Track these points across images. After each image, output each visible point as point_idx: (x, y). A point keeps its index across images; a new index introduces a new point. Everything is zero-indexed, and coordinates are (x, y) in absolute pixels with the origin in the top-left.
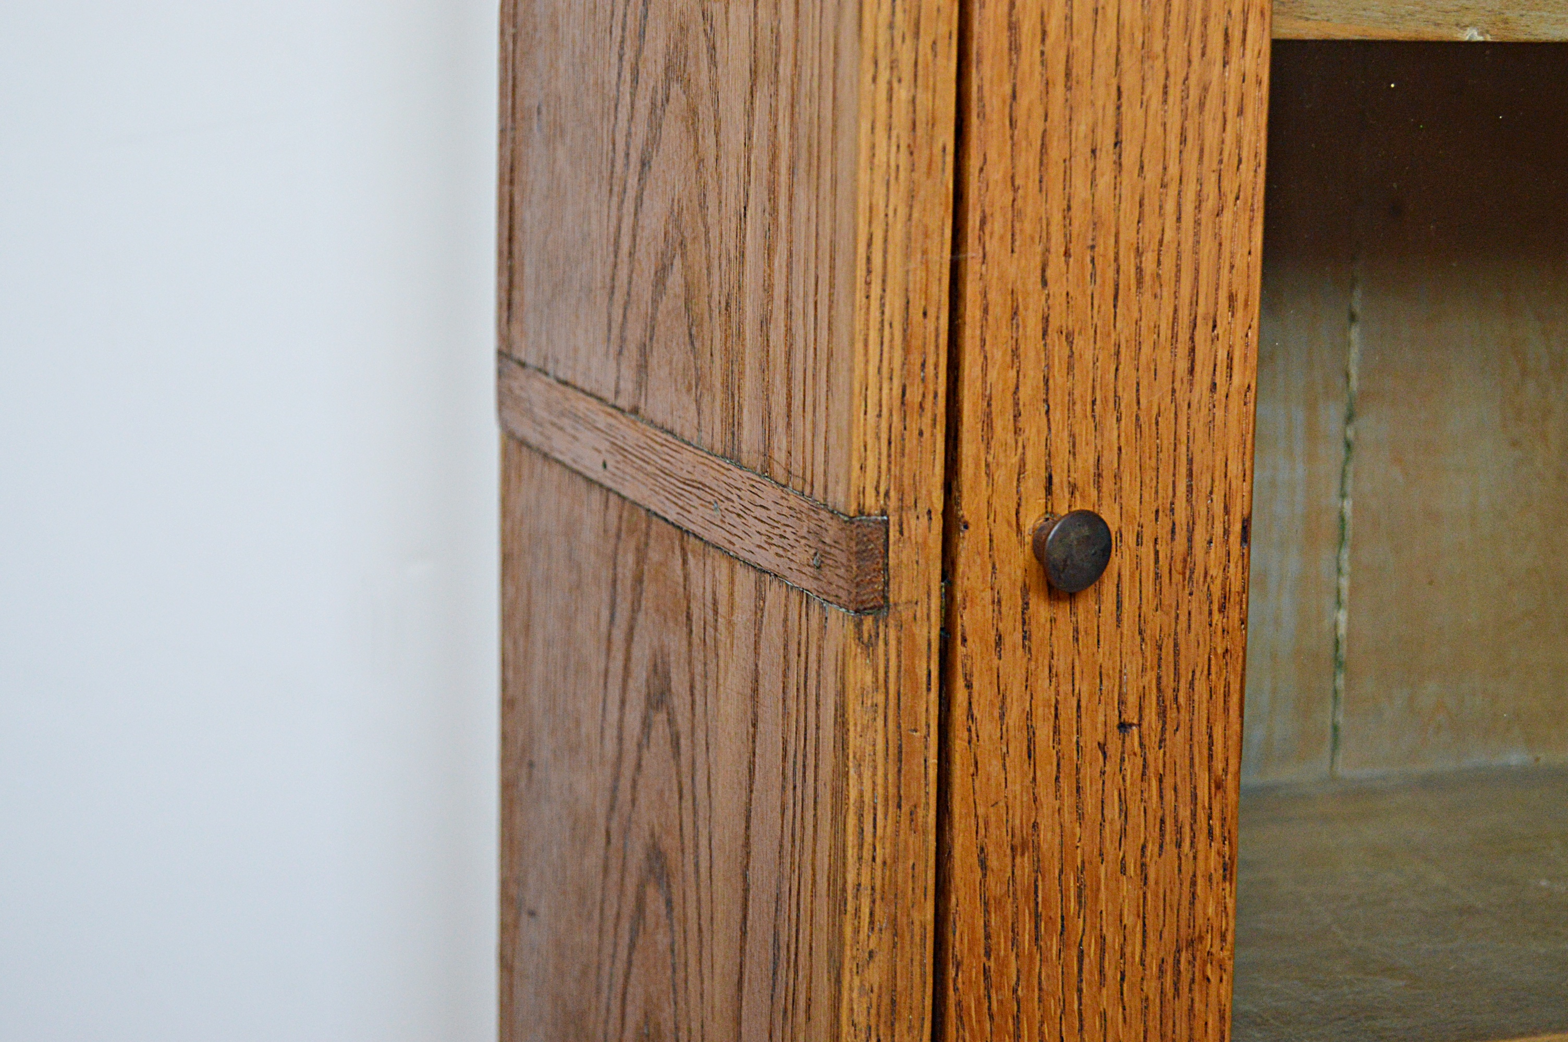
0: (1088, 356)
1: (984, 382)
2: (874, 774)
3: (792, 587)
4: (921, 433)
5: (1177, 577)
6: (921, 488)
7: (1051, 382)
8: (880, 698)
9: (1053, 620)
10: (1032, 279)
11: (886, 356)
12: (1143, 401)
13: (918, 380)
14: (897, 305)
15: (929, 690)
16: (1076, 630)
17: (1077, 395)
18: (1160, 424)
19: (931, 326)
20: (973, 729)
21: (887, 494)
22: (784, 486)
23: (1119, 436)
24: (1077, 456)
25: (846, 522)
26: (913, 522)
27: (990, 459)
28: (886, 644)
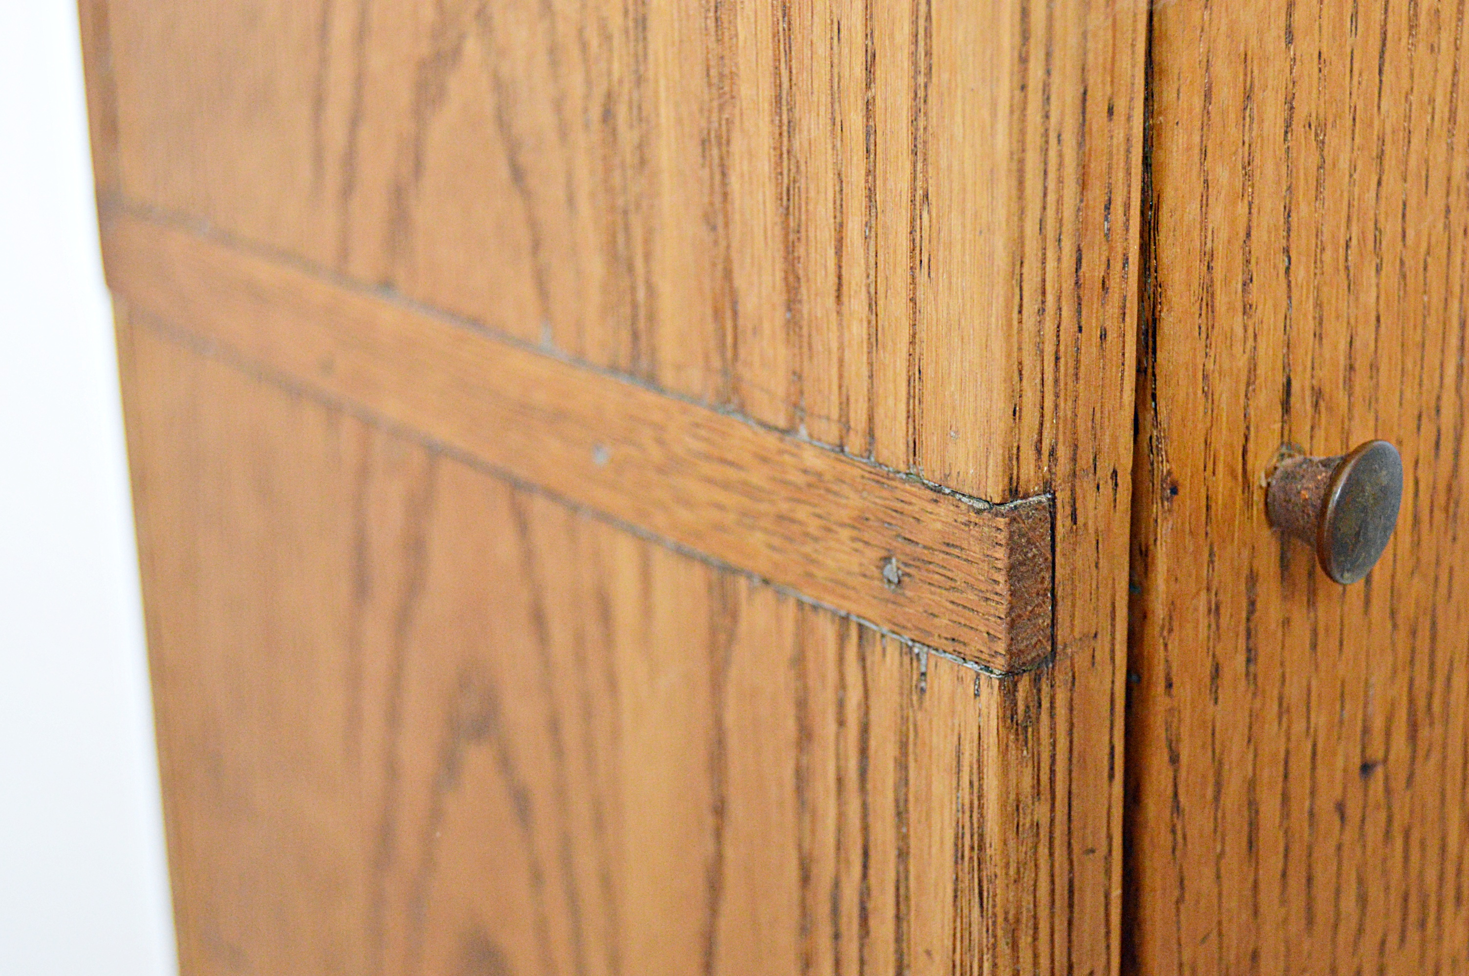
0: (1344, 165)
1: (1204, 228)
2: (1035, 938)
3: (815, 608)
4: (1103, 336)
5: (1439, 515)
6: (1103, 434)
7: (1294, 215)
8: (1042, 812)
9: (1286, 622)
10: (1274, 33)
11: (1051, 197)
12: (1411, 234)
13: (1099, 237)
14: (1069, 100)
15: (1111, 776)
16: (1315, 632)
17: (1326, 236)
18: (1430, 268)
19: (1120, 136)
20: (1179, 827)
21: (1052, 453)
22: (784, 432)
23: (1378, 298)
24: (1324, 341)
25: (979, 512)
26: (1091, 494)
27: (1210, 366)
28: (1052, 716)
